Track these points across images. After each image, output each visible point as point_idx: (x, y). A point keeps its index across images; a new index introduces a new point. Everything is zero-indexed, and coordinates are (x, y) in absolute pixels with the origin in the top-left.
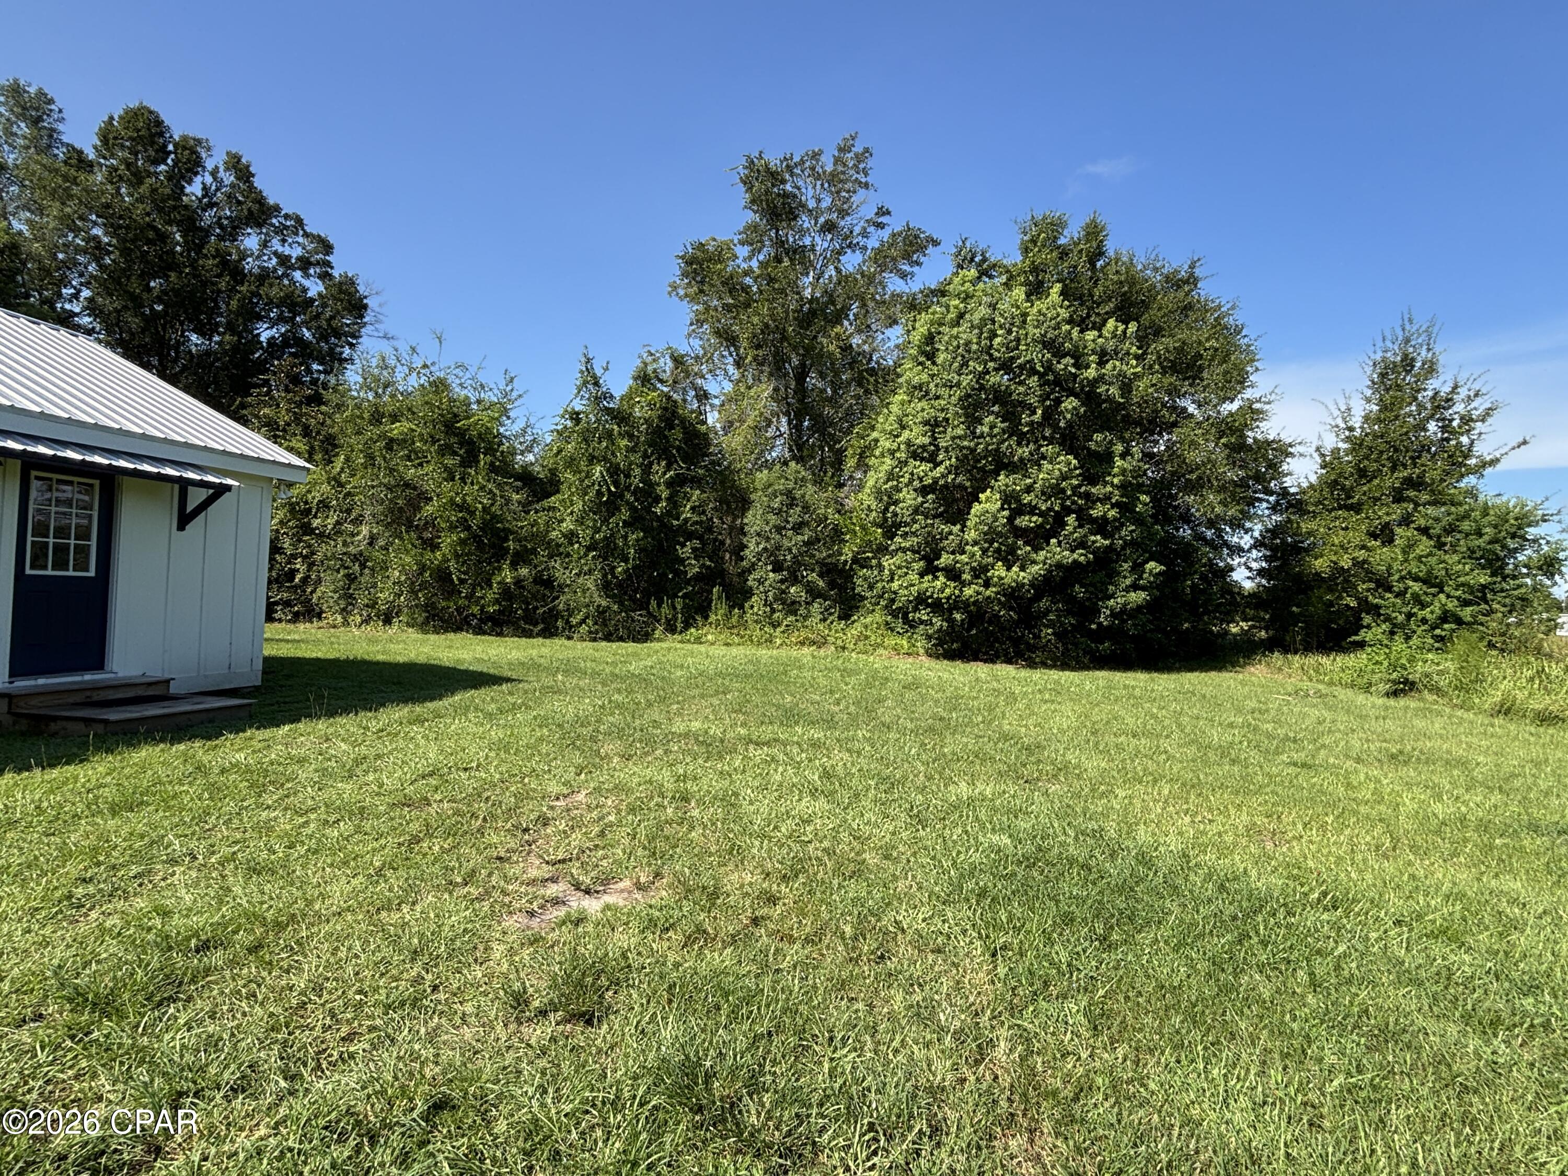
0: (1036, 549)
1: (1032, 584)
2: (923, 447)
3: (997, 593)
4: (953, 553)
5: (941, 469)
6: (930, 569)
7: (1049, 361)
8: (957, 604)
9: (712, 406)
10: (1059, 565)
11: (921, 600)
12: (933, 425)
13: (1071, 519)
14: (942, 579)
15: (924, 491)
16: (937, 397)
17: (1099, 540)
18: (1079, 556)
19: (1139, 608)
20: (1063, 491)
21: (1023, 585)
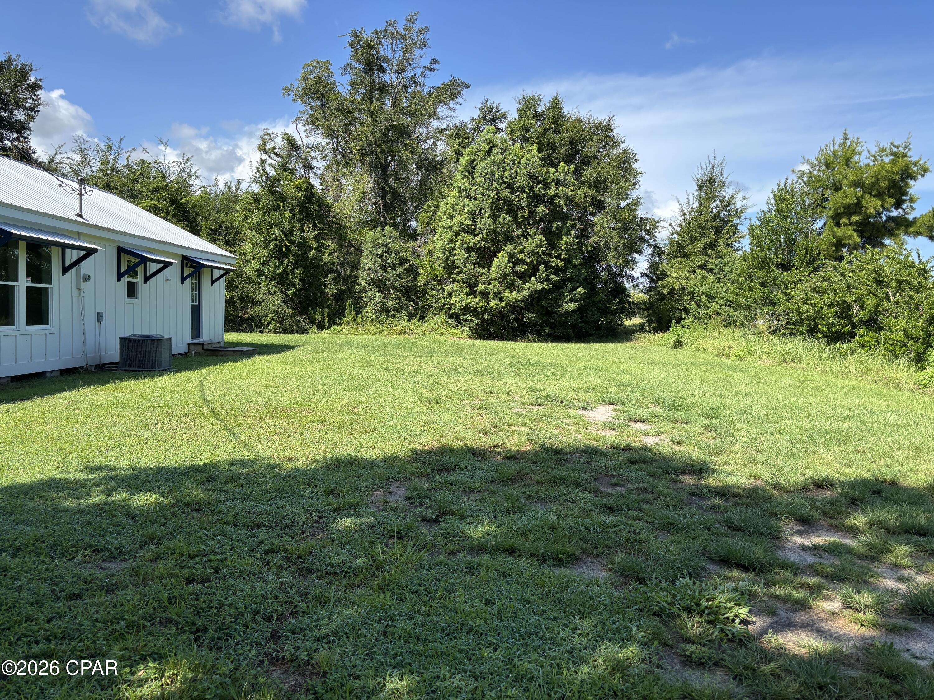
0: (524, 283)
1: (523, 300)
2: (468, 226)
3: (506, 304)
4: (484, 283)
5: (477, 239)
6: (473, 292)
7: (532, 186)
8: (486, 310)
9: (315, 174)
10: (535, 291)
11: (467, 309)
12: (473, 215)
13: (542, 267)
14: (478, 298)
15: (469, 250)
16: (475, 199)
17: (554, 278)
18: (545, 286)
19: (573, 311)
20: (538, 253)
21: (519, 301)
